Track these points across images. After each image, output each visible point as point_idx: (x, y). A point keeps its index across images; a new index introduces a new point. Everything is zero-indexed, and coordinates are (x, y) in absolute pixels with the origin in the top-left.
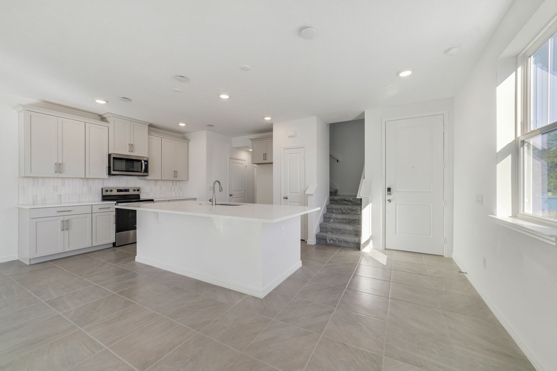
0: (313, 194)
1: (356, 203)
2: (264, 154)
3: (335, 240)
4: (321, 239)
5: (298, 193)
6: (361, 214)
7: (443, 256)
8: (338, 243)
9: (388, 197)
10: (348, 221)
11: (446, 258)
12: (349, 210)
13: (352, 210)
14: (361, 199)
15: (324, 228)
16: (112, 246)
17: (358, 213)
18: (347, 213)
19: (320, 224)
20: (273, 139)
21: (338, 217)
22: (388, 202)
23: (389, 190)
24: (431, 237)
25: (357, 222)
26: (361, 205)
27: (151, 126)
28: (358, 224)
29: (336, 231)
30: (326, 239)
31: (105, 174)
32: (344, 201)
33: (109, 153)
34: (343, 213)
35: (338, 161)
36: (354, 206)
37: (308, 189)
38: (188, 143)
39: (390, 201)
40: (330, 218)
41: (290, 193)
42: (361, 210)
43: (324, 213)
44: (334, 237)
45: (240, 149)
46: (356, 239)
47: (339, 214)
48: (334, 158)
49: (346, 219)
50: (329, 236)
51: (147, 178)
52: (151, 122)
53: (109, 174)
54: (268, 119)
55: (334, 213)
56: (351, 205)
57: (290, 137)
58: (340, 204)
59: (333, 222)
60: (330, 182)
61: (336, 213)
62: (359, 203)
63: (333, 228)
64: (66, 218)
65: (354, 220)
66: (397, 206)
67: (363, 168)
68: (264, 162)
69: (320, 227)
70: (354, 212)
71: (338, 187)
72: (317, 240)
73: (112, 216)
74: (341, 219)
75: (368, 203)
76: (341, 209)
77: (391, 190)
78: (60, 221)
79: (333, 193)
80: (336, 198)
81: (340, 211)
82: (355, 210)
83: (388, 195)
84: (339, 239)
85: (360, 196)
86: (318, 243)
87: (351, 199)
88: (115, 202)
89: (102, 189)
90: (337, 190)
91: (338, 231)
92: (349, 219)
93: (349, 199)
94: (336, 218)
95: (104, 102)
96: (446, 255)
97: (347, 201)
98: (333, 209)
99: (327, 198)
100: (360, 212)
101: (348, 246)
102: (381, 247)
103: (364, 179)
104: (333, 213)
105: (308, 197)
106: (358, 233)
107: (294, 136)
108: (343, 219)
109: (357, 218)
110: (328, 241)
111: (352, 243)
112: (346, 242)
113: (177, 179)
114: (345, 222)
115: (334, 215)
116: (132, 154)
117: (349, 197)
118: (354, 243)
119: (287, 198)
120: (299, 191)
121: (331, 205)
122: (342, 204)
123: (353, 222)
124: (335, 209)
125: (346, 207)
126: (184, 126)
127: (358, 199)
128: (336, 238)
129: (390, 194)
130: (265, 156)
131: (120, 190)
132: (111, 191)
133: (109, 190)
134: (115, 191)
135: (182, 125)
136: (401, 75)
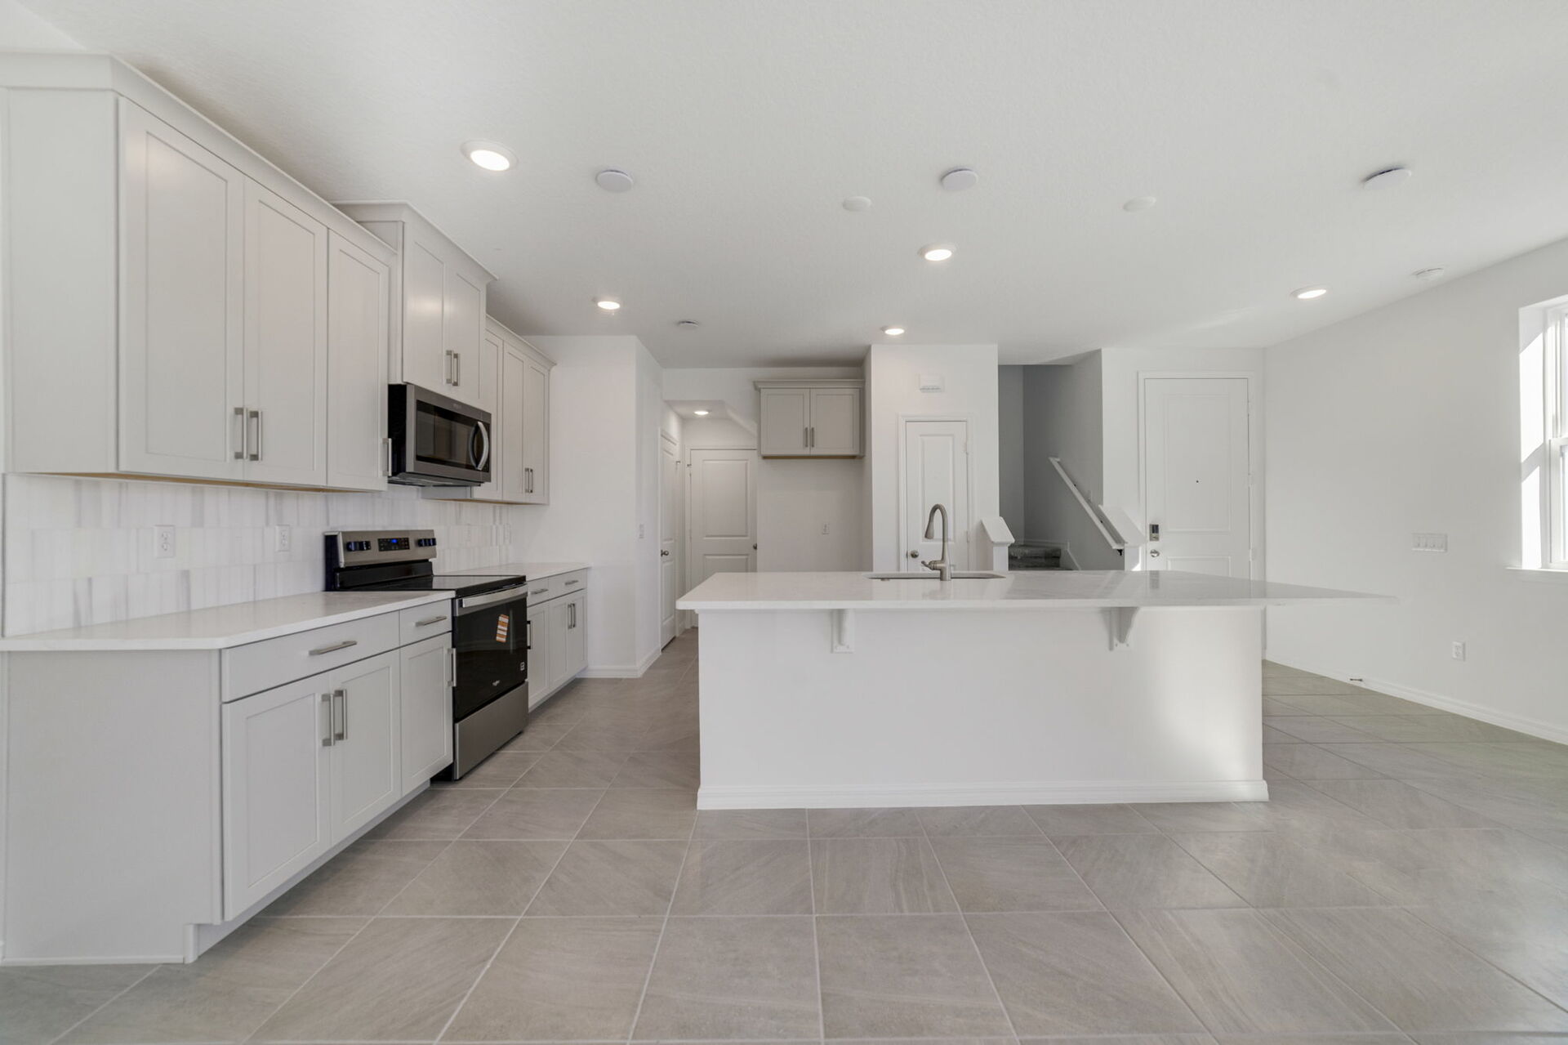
2: (807, 429)
9: (1152, 546)
22: (1152, 554)
23: (1155, 529)
31: (379, 477)
33: (394, 382)
38: (549, 372)
39: (1155, 553)
53: (398, 470)
54: (894, 332)
57: (924, 389)
64: (331, 683)
68: (806, 452)
73: (445, 652)
77: (1162, 529)
78: (319, 699)
83: (1151, 540)
89: (330, 540)
107: (937, 389)
113: (529, 501)
116: (453, 394)
119: (916, 556)
126: (617, 311)
129: (1157, 539)
130: (809, 436)
131: (391, 542)
132: (362, 546)
133: (359, 544)
134: (375, 545)
135: (609, 305)
136: (1303, 296)
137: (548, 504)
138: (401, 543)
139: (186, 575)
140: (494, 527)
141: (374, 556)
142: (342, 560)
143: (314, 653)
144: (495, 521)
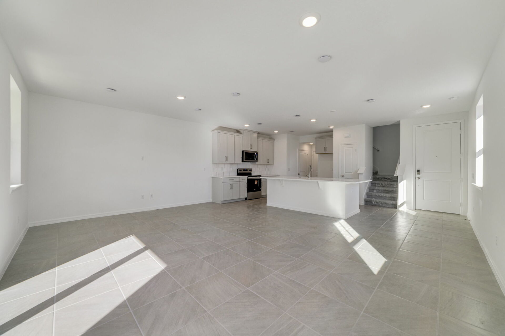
0: (363, 173)
1: (393, 180)
2: (325, 147)
3: (379, 203)
4: (368, 202)
5: (351, 173)
6: (397, 187)
7: (460, 215)
8: (380, 204)
9: (418, 176)
10: (387, 191)
11: (462, 216)
12: (388, 184)
13: (391, 185)
14: (398, 177)
15: (369, 195)
16: (245, 199)
17: (395, 187)
18: (386, 186)
19: (367, 193)
20: (333, 137)
21: (380, 189)
22: (418, 179)
23: (418, 171)
24: (451, 202)
25: (395, 192)
26: (398, 181)
27: (258, 133)
28: (395, 194)
29: (379, 198)
30: (372, 202)
31: (241, 162)
32: (384, 179)
33: (243, 150)
34: (383, 187)
35: (378, 151)
36: (392, 182)
37: (359, 171)
38: (274, 141)
39: (419, 178)
40: (374, 190)
41: (345, 172)
42: (397, 185)
43: (370, 186)
44: (378, 200)
45: (303, 143)
46: (394, 202)
47: (381, 187)
48: (376, 149)
49: (386, 190)
50: (374, 200)
51: (257, 163)
52: (259, 131)
53: (243, 161)
54: (332, 127)
55: (377, 186)
56: (389, 181)
57: (345, 137)
58: (381, 181)
59: (376, 192)
60: (373, 166)
61: (378, 186)
62: (395, 180)
63: (376, 196)
64: (232, 183)
65: (392, 191)
66: (425, 181)
67: (399, 158)
68: (325, 152)
69: (367, 194)
70: (392, 186)
71: (378, 169)
72: (365, 202)
73: (246, 183)
74: (382, 190)
75: (402, 180)
76: (382, 184)
77: (420, 171)
78: (230, 184)
79: (375, 173)
80: (377, 176)
81: (381, 185)
82: (392, 185)
83: (417, 174)
84: (381, 202)
85: (396, 175)
86: (365, 204)
87: (389, 177)
88: (247, 176)
89: (237, 169)
90: (378, 171)
91: (381, 197)
92: (387, 190)
93: (388, 177)
94: (378, 190)
95: (248, 125)
96: (462, 214)
97: (386, 179)
98: (376, 184)
99: (371, 176)
100: (396, 186)
101: (388, 206)
102: (412, 208)
103: (399, 164)
104: (375, 186)
105: (359, 175)
106: (395, 199)
107: (348, 137)
108: (384, 190)
109: (395, 190)
110: (373, 203)
111: (391, 204)
112: (386, 204)
113: (269, 164)
114: (385, 192)
115: (377, 188)
116: (251, 150)
117: (388, 176)
118: (392, 204)
119: (343, 176)
120: (352, 172)
121: (374, 181)
122: (383, 181)
123: (391, 192)
124: (377, 184)
125: (386, 183)
126: (277, 133)
127: (396, 177)
128: (379, 201)
129: (419, 174)
130: (325, 148)
131: (244, 170)
132: (241, 170)
133: (240, 170)
134: (242, 170)
135: (276, 132)
136: (424, 107)
137: (274, 164)
138: (247, 170)
139: (223, 172)
140: (265, 169)
141: (242, 172)
142: (238, 172)
143: (230, 180)
144: (265, 167)
